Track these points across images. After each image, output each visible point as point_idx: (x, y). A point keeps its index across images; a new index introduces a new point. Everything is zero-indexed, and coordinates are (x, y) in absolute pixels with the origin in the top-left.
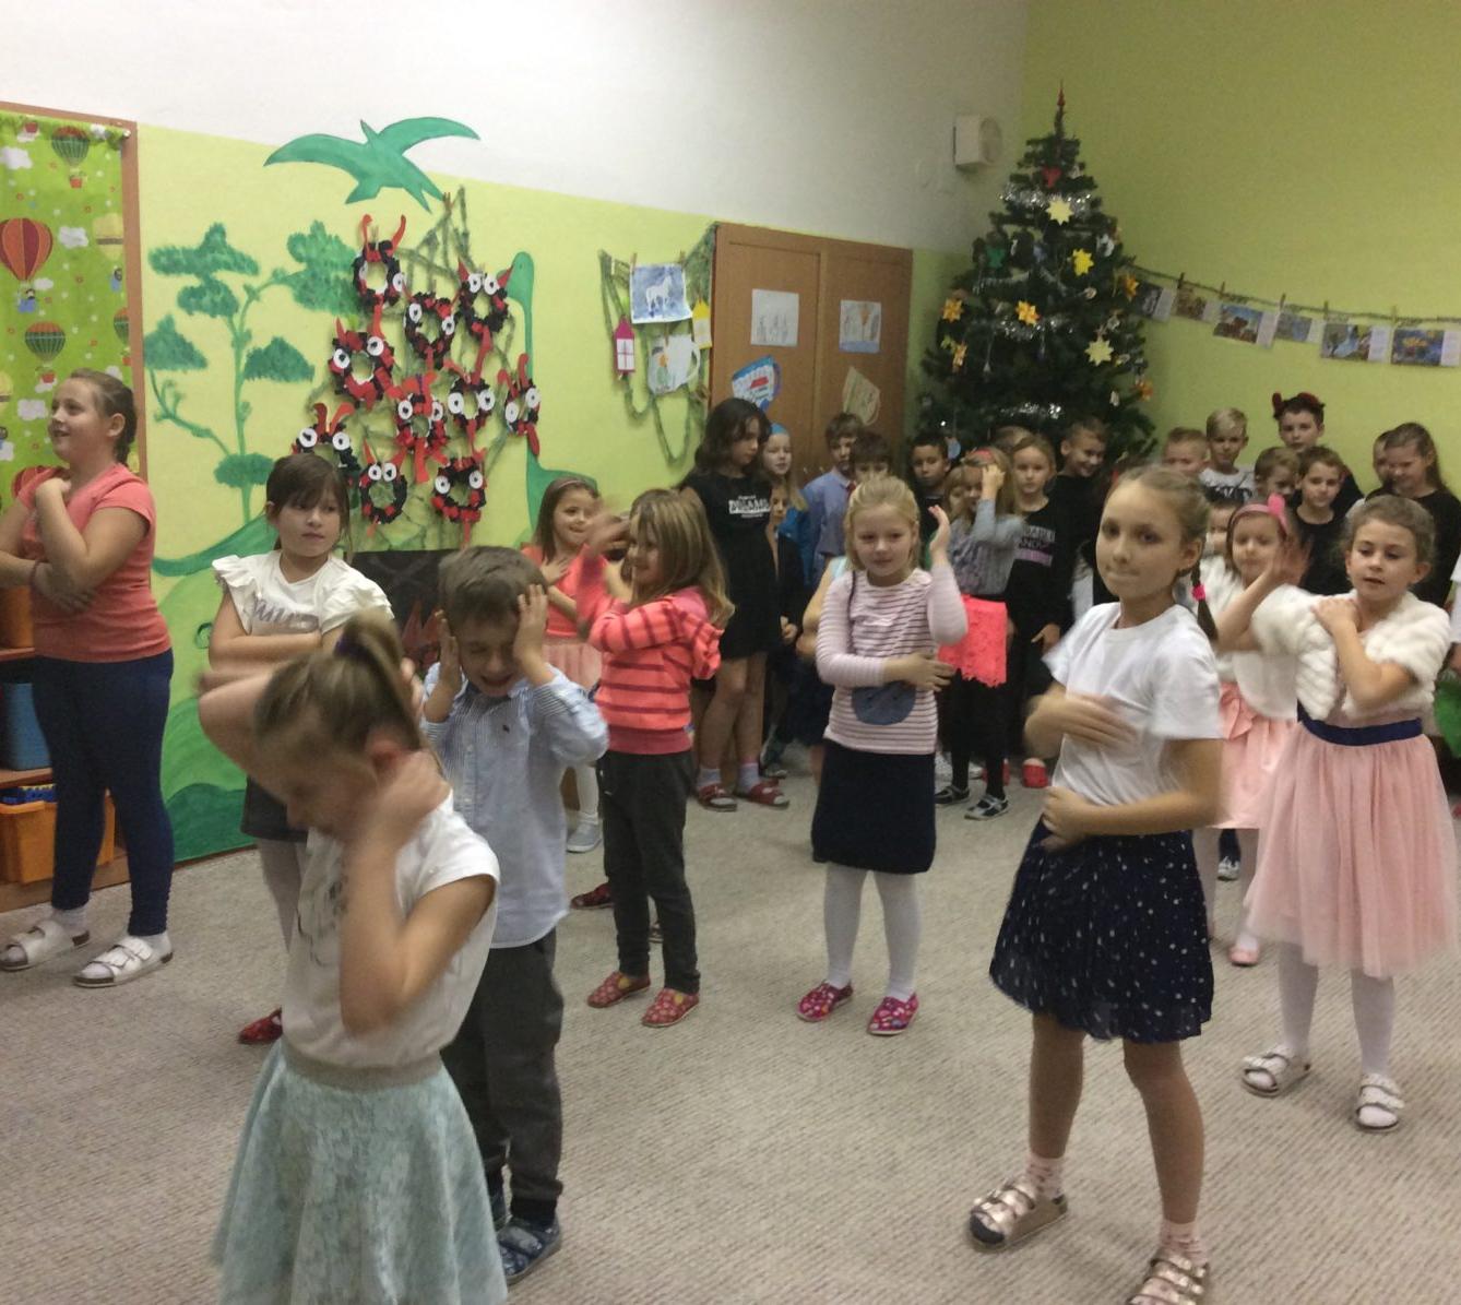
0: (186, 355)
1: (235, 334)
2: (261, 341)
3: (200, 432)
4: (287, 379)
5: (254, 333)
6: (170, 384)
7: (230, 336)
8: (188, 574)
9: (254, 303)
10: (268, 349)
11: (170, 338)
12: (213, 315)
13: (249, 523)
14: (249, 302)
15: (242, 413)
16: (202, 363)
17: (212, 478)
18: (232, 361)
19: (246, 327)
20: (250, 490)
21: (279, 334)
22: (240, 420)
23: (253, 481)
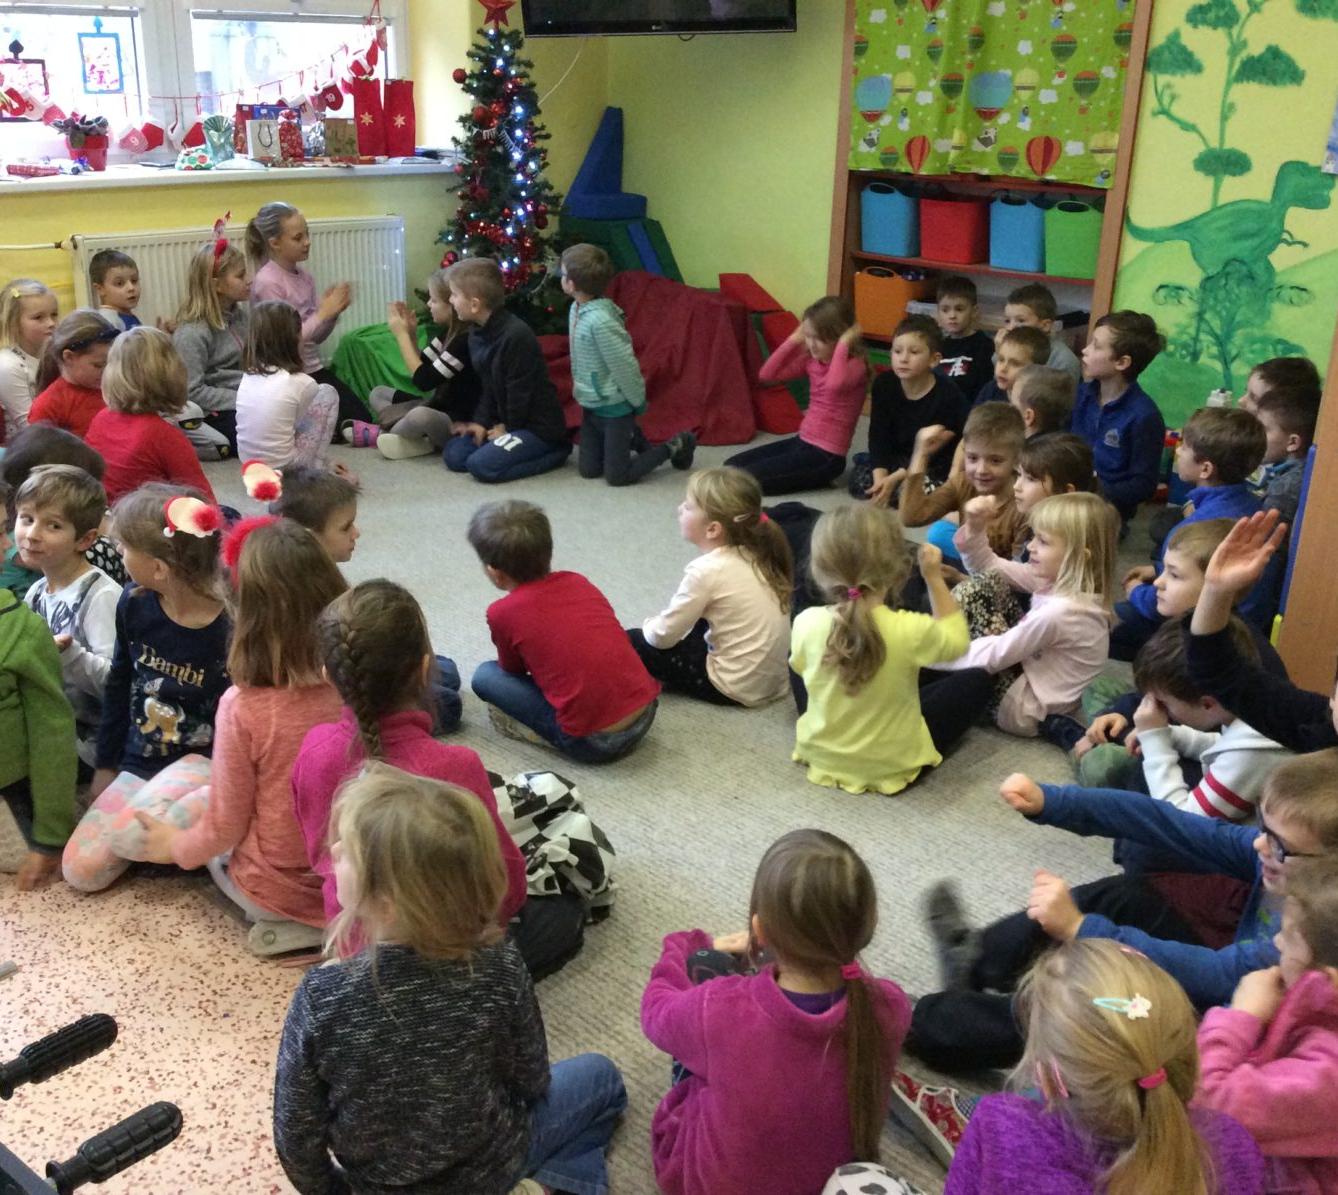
0: (1186, 62)
1: (1232, 43)
2: (1256, 49)
3: (1188, 127)
4: (1275, 83)
5: (1250, 43)
6: (1168, 86)
7: (1227, 45)
8: (1157, 242)
9: (1255, 16)
10: (1261, 57)
11: (1174, 48)
12: (1215, 27)
13: (1215, 208)
14: (1249, 15)
15: (1227, 112)
16: (1198, 68)
17: (1192, 166)
18: (1226, 69)
19: (1245, 35)
20: (1221, 181)
21: (1273, 43)
22: (1224, 118)
23: (1226, 172)
